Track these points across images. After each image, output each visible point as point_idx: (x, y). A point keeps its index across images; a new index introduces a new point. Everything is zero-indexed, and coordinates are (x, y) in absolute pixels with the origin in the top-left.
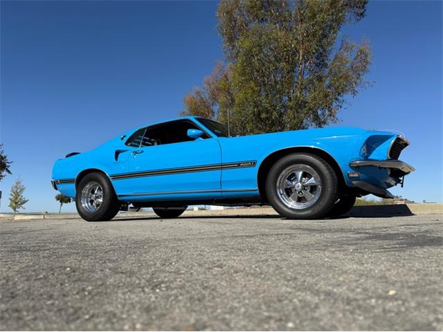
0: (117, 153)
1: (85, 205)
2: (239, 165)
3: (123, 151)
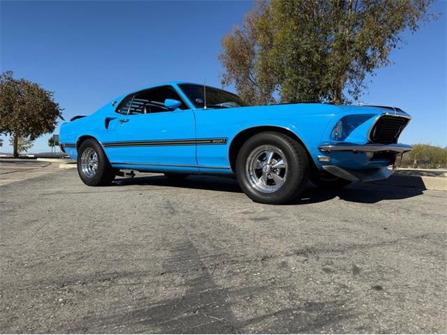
0: (107, 121)
1: (85, 170)
2: (212, 141)
3: (113, 119)
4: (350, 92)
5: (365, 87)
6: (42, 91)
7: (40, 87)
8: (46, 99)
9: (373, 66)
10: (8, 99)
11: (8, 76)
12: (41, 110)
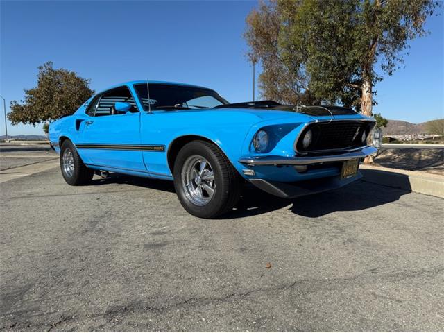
0: (79, 122)
1: (67, 170)
2: (153, 147)
3: (83, 120)
4: (383, 67)
5: (401, 61)
6: (78, 79)
7: (77, 76)
8: (83, 87)
9: (405, 37)
10: (48, 89)
11: (48, 66)
12: (78, 98)
